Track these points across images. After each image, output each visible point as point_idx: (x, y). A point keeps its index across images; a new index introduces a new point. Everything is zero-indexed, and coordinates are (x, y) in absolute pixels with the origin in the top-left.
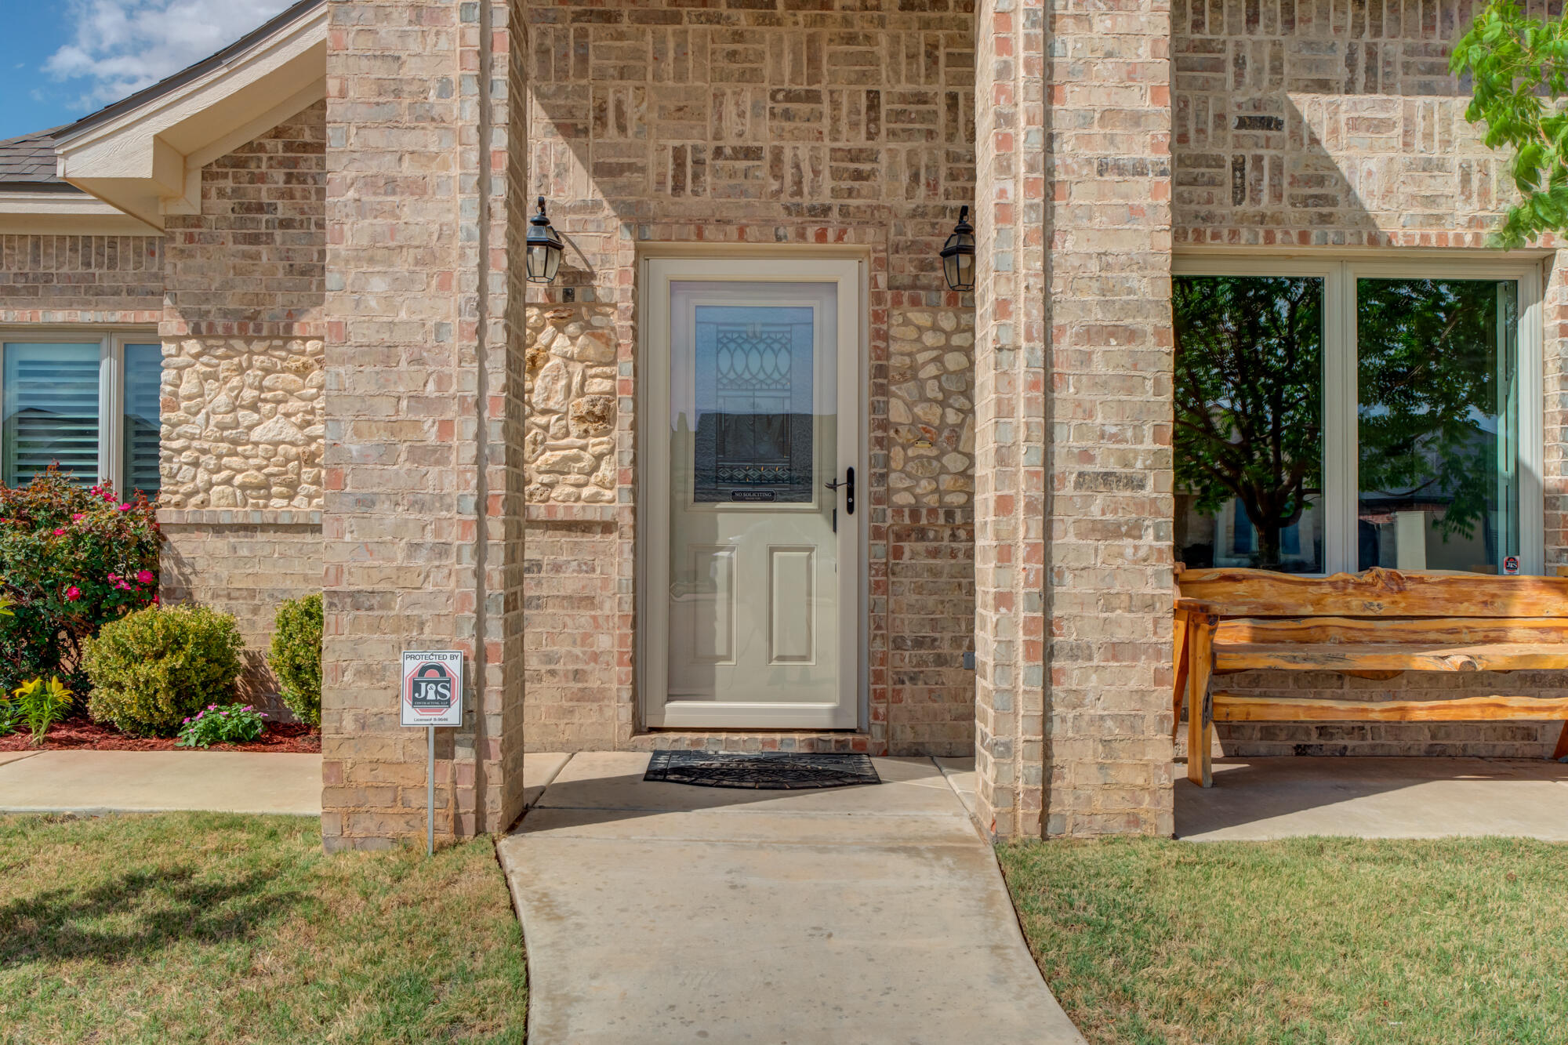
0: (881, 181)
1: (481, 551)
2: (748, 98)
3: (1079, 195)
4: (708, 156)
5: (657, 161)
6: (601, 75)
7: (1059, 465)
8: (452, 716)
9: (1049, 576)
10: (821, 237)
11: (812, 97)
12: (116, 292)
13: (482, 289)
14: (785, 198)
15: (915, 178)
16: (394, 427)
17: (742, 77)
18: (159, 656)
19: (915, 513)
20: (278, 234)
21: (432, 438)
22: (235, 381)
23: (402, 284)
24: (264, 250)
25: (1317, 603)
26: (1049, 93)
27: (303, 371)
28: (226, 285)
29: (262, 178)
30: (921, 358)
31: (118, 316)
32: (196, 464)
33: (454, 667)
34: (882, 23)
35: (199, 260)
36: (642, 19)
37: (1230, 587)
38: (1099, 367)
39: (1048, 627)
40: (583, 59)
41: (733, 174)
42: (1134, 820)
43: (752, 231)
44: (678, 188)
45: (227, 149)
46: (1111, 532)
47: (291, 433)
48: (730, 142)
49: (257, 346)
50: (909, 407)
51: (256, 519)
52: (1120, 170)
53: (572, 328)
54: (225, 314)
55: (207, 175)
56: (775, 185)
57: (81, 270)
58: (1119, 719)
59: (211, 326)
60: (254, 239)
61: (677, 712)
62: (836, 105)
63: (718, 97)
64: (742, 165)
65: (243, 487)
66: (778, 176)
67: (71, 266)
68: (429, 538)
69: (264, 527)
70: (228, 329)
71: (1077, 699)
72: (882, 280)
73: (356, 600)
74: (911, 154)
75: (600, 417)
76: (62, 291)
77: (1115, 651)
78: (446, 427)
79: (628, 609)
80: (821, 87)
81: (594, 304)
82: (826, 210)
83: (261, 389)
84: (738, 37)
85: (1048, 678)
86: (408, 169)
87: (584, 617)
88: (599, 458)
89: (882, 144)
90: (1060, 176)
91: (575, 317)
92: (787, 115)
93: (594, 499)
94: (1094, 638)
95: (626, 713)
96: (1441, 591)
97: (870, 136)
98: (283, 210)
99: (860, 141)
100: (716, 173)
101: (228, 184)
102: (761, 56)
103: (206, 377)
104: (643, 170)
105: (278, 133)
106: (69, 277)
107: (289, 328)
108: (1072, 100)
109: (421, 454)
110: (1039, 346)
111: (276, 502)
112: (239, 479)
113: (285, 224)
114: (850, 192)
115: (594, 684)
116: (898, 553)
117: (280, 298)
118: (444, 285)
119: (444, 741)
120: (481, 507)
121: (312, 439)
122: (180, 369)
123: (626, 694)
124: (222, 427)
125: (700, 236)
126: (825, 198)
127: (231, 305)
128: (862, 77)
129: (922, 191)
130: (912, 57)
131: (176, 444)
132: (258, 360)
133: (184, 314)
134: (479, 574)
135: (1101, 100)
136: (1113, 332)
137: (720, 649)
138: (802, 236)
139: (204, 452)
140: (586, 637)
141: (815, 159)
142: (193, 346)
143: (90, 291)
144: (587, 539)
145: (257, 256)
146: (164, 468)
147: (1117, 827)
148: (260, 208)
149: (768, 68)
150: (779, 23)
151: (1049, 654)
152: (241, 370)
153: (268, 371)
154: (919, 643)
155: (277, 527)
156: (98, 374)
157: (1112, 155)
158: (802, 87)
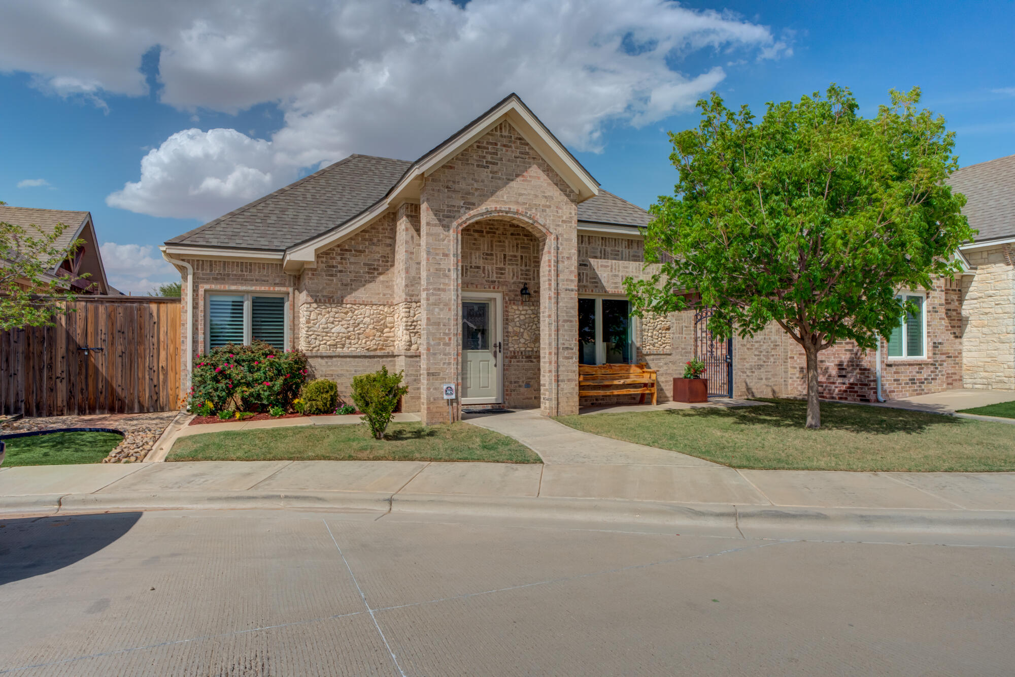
0: (507, 275)
1: (457, 364)
2: (477, 254)
3: (562, 295)
4: (469, 268)
7: (559, 346)
8: (453, 396)
9: (558, 366)
10: (494, 288)
11: (492, 255)
12: (252, 280)
13: (457, 311)
14: (486, 278)
15: (514, 275)
17: (476, 249)
18: (327, 392)
19: (514, 353)
20: (338, 274)
21: (447, 341)
22: (327, 316)
23: (441, 310)
24: (334, 278)
26: (558, 276)
27: (346, 313)
28: (324, 288)
29: (334, 258)
30: (515, 316)
31: (253, 288)
32: (316, 339)
33: (453, 387)
34: (507, 238)
35: (316, 281)
37: (586, 368)
38: (566, 328)
39: (558, 376)
41: (474, 272)
42: (572, 412)
43: (479, 286)
45: (324, 250)
46: (568, 358)
47: (343, 330)
48: (474, 265)
49: (333, 306)
50: (513, 328)
51: (334, 354)
52: (569, 290)
54: (323, 296)
56: (483, 275)
57: (240, 273)
58: (569, 393)
59: (320, 300)
60: (332, 275)
62: (497, 257)
63: (471, 253)
64: (476, 270)
65: (330, 345)
66: (484, 273)
67: (236, 271)
68: (447, 361)
69: (335, 357)
70: (325, 301)
71: (563, 389)
72: (507, 298)
73: (433, 374)
74: (513, 269)
76: (233, 279)
77: (569, 380)
78: (450, 339)
80: (493, 252)
82: (495, 282)
83: (334, 318)
85: (558, 386)
86: (442, 286)
89: (507, 267)
90: (559, 291)
92: (486, 259)
94: (565, 378)
96: (617, 368)
97: (504, 264)
98: (340, 267)
99: (502, 266)
100: (471, 272)
101: (324, 260)
103: (319, 314)
105: (338, 246)
106: (236, 275)
107: (342, 301)
108: (561, 277)
109: (446, 344)
111: (338, 349)
112: (328, 343)
113: (341, 271)
114: (500, 278)
116: (510, 362)
117: (339, 292)
118: (449, 310)
119: (451, 402)
120: (457, 355)
121: (349, 332)
124: (324, 328)
126: (494, 279)
127: (325, 294)
128: (503, 251)
129: (515, 278)
130: (513, 246)
131: (310, 333)
132: (334, 310)
134: (457, 368)
135: (566, 277)
136: (568, 321)
137: (469, 386)
138: (490, 288)
139: (318, 335)
141: (492, 270)
142: (315, 305)
143: (245, 281)
145: (333, 280)
146: (306, 340)
147: (569, 413)
148: (333, 267)
149: (482, 247)
150: (484, 237)
151: (558, 381)
152: (329, 312)
153: (336, 313)
154: (515, 382)
155: (339, 356)
156: (242, 306)
157: (568, 287)
158: (489, 252)
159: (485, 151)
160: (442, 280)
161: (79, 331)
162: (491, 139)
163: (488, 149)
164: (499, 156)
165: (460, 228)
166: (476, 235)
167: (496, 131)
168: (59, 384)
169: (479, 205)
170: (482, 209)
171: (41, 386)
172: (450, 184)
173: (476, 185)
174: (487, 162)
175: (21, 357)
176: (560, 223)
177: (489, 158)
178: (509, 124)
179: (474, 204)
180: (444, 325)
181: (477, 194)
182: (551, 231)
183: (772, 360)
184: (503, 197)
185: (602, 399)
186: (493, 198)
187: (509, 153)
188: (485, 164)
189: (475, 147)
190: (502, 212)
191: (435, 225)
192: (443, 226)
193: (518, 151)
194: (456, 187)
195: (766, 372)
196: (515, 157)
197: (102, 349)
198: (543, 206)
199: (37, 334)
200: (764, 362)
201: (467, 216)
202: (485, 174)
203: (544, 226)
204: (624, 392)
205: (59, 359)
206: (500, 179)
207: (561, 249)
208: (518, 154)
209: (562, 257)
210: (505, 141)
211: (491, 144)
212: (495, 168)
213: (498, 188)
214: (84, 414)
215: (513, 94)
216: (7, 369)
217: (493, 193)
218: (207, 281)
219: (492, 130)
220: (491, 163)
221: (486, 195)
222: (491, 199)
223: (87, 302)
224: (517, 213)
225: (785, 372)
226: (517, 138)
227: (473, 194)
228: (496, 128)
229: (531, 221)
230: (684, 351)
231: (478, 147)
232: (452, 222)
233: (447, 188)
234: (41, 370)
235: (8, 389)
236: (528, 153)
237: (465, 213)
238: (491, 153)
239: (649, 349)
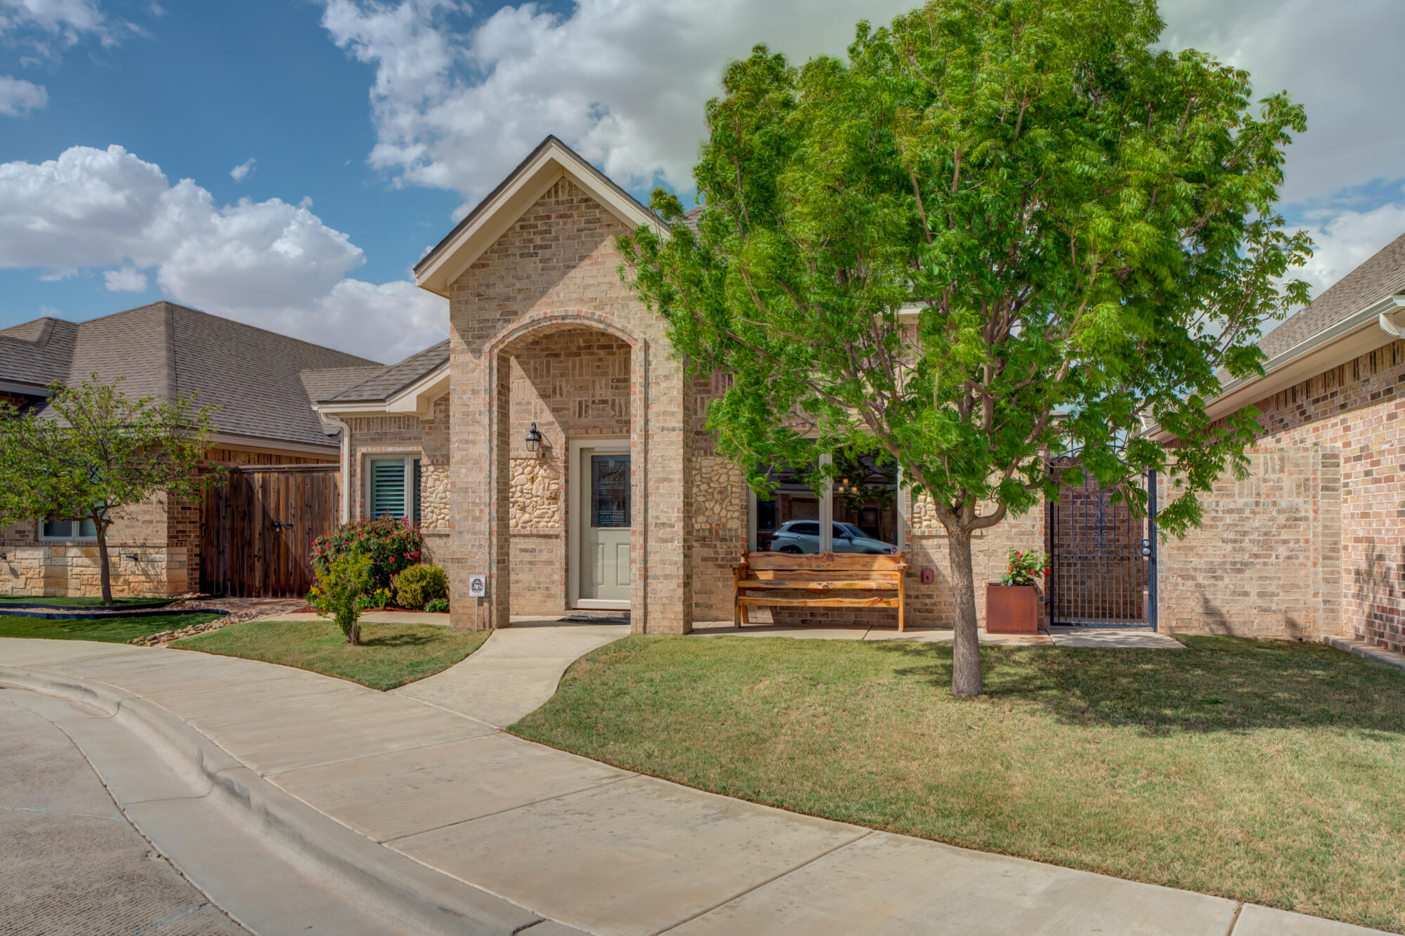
1: (490, 546)
2: (603, 382)
3: (656, 438)
4: (590, 404)
5: (573, 406)
6: (554, 376)
7: (650, 520)
8: (482, 594)
10: (628, 431)
11: (625, 380)
12: (410, 439)
13: (490, 471)
14: (616, 418)
16: (468, 511)
17: (602, 374)
18: (418, 581)
21: (477, 514)
22: (446, 481)
23: (470, 470)
25: (800, 565)
26: (647, 407)
28: (442, 445)
31: (409, 448)
32: (433, 512)
33: (483, 580)
35: (434, 436)
36: (568, 355)
37: (768, 559)
38: (662, 491)
39: (646, 569)
40: (548, 371)
41: (599, 410)
42: (672, 628)
43: (604, 430)
44: (580, 416)
46: (665, 541)
48: (597, 398)
52: (668, 429)
53: (545, 467)
54: (442, 456)
55: (436, 404)
56: (613, 413)
57: (397, 430)
58: (667, 598)
59: (437, 461)
61: (582, 603)
63: (593, 382)
64: (602, 406)
65: (448, 520)
66: (614, 410)
67: (394, 429)
68: (477, 543)
70: (443, 462)
73: (459, 561)
75: (554, 498)
76: (391, 439)
77: (666, 577)
78: (481, 511)
79: (564, 565)
80: (628, 377)
81: (552, 458)
82: (629, 422)
84: (600, 360)
86: (471, 437)
87: (549, 568)
88: (554, 512)
90: (650, 432)
91: (545, 463)
92: (617, 388)
93: (552, 527)
94: (660, 573)
95: (563, 602)
96: (848, 561)
100: (593, 409)
101: (443, 407)
102: (608, 366)
103: (436, 480)
104: (568, 409)
108: (654, 409)
109: (475, 519)
110: (643, 485)
112: (447, 517)
115: (553, 592)
118: (480, 470)
119: (481, 601)
120: (490, 534)
122: (427, 477)
123: (563, 596)
124: (442, 498)
125: (587, 433)
126: (629, 417)
127: (443, 452)
131: (426, 505)
133: (428, 456)
135: (662, 409)
136: (665, 479)
137: (600, 580)
138: (621, 432)
139: (436, 507)
140: (550, 575)
141: (626, 404)
142: (431, 468)
143: (402, 440)
144: (550, 541)
146: (422, 513)
147: (666, 630)
149: (610, 371)
150: (613, 354)
151: (646, 577)
152: (447, 477)
156: (403, 471)
157: (666, 425)
158: (622, 377)
159: (532, 231)
160: (471, 429)
161: (273, 505)
162: (541, 211)
163: (537, 227)
164: (553, 233)
165: (496, 351)
166: (602, 353)
167: (549, 197)
168: (257, 563)
169: (524, 313)
170: (526, 319)
171: (243, 565)
172: (482, 290)
173: (518, 285)
174: (535, 247)
175: (228, 534)
176: (654, 322)
177: (538, 240)
178: (570, 182)
179: (516, 313)
180: (474, 492)
181: (519, 297)
182: (636, 337)
183: (1282, 551)
184: (558, 294)
185: (823, 615)
186: (544, 299)
187: (569, 226)
188: (532, 251)
189: (518, 228)
190: (556, 318)
191: (462, 352)
192: (473, 351)
193: (583, 219)
194: (491, 292)
195: (1261, 578)
196: (578, 230)
197: (292, 526)
198: (624, 298)
199: (240, 509)
200: (1256, 556)
201: (504, 332)
202: (532, 266)
203: (622, 331)
204: (847, 602)
205: (257, 536)
206: (554, 268)
207: (653, 363)
208: (583, 225)
209: (656, 377)
210: (562, 209)
211: (541, 218)
212: (547, 253)
213: (552, 283)
214: (277, 597)
215: (550, 137)
216: (218, 546)
217: (543, 293)
218: (364, 442)
219: (543, 197)
220: (541, 247)
221: (531, 298)
222: (540, 302)
223: (279, 472)
224: (578, 316)
225: (1326, 581)
226: (581, 201)
227: (515, 299)
228: (549, 192)
229: (601, 326)
230: (1014, 530)
231: (522, 227)
232: (484, 343)
233: (478, 295)
234: (243, 548)
235: (218, 567)
236: (599, 220)
237: (503, 328)
238: (541, 233)
239: (929, 526)
